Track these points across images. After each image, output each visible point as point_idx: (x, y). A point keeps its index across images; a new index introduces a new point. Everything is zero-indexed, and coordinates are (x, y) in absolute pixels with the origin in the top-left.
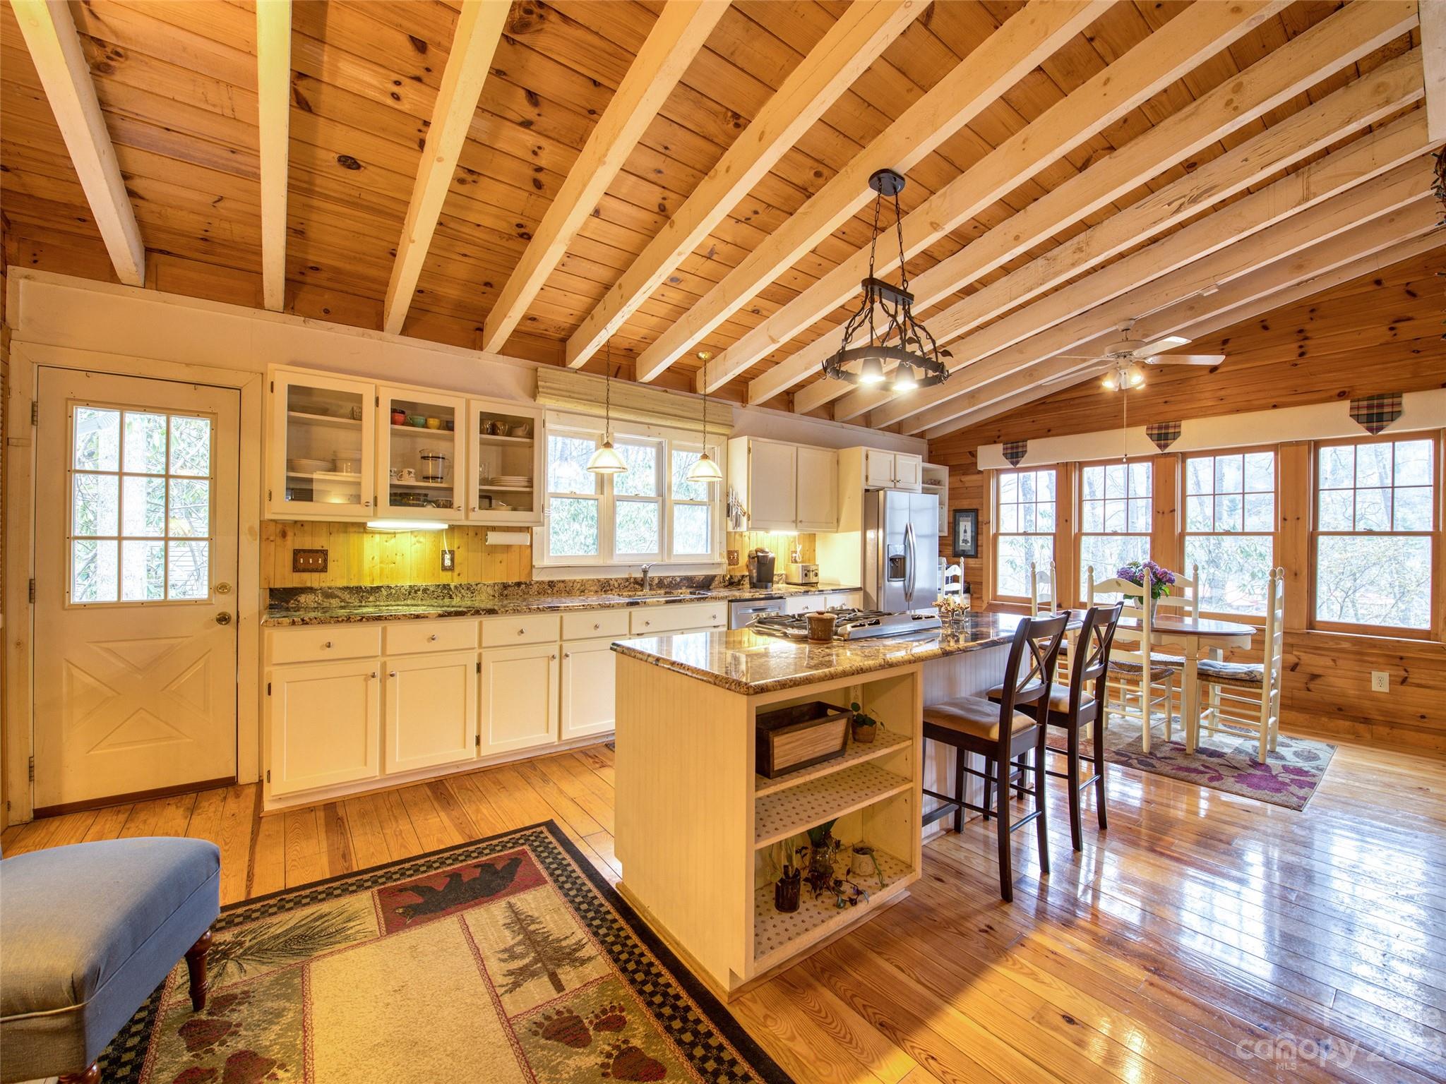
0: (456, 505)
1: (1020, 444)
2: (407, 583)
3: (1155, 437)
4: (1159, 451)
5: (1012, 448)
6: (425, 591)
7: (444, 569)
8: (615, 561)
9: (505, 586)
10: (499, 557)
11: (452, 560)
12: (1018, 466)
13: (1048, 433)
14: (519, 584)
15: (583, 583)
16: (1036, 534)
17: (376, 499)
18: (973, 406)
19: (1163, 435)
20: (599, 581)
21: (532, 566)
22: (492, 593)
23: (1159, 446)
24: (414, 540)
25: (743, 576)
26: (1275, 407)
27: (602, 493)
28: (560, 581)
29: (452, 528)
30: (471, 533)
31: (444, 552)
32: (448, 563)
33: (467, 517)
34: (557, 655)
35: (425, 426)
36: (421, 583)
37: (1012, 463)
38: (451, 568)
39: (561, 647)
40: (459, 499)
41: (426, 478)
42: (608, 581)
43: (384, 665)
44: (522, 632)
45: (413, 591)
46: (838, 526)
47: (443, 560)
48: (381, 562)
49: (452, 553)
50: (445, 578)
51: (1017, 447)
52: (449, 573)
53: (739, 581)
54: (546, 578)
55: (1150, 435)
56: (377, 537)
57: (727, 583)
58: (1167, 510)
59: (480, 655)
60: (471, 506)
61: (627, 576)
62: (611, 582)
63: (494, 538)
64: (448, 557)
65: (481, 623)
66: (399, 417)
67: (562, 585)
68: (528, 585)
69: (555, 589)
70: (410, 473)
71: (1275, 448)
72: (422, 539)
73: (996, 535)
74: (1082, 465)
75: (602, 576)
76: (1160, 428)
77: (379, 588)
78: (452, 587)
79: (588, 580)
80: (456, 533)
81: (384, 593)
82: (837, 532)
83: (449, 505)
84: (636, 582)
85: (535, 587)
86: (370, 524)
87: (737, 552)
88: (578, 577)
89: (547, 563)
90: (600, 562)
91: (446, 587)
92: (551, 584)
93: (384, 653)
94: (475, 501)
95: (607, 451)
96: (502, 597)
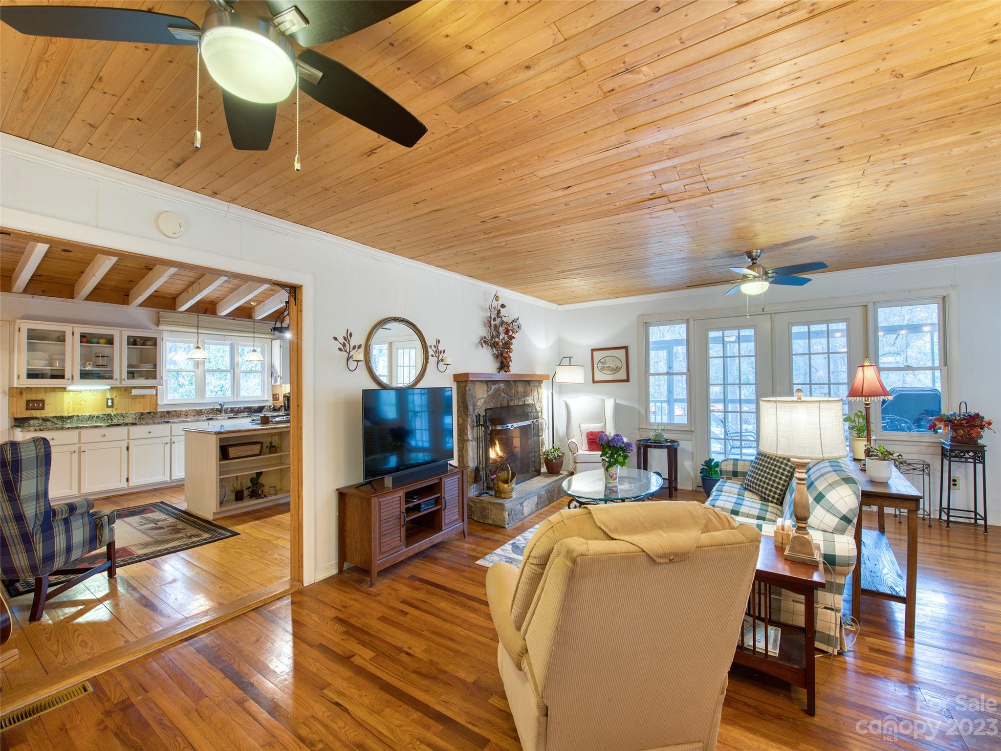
0: (115, 378)
2: (88, 414)
6: (98, 417)
7: (108, 407)
8: (206, 401)
9: (142, 414)
10: (138, 400)
11: (112, 402)
14: (150, 413)
15: (186, 411)
17: (73, 376)
20: (196, 410)
21: (157, 404)
22: (135, 417)
24: (91, 394)
25: (282, 406)
27: (198, 368)
28: (173, 411)
29: (112, 388)
30: (124, 390)
31: (108, 399)
32: (110, 404)
33: (121, 383)
34: (169, 442)
35: (98, 343)
36: (96, 413)
38: (112, 406)
39: (171, 439)
40: (116, 375)
41: (98, 366)
42: (201, 410)
43: (80, 448)
44: (150, 432)
45: (91, 417)
47: (107, 403)
48: (73, 404)
49: (112, 399)
50: (109, 411)
52: (111, 409)
53: (279, 408)
54: (165, 410)
56: (71, 393)
57: (272, 410)
59: (128, 443)
60: (123, 378)
61: (212, 408)
62: (203, 411)
63: (135, 392)
64: (110, 401)
65: (128, 429)
66: (85, 340)
67: (174, 413)
68: (155, 413)
69: (171, 415)
70: (90, 364)
72: (96, 394)
75: (197, 408)
77: (72, 416)
78: (113, 415)
79: (190, 410)
80: (114, 390)
81: (75, 418)
83: (111, 378)
84: (217, 410)
85: (159, 414)
86: (68, 388)
87: (278, 394)
88: (184, 409)
89: (165, 402)
90: (197, 401)
91: (109, 415)
92: (168, 412)
93: (80, 442)
94: (125, 375)
95: (198, 350)
96: (140, 418)
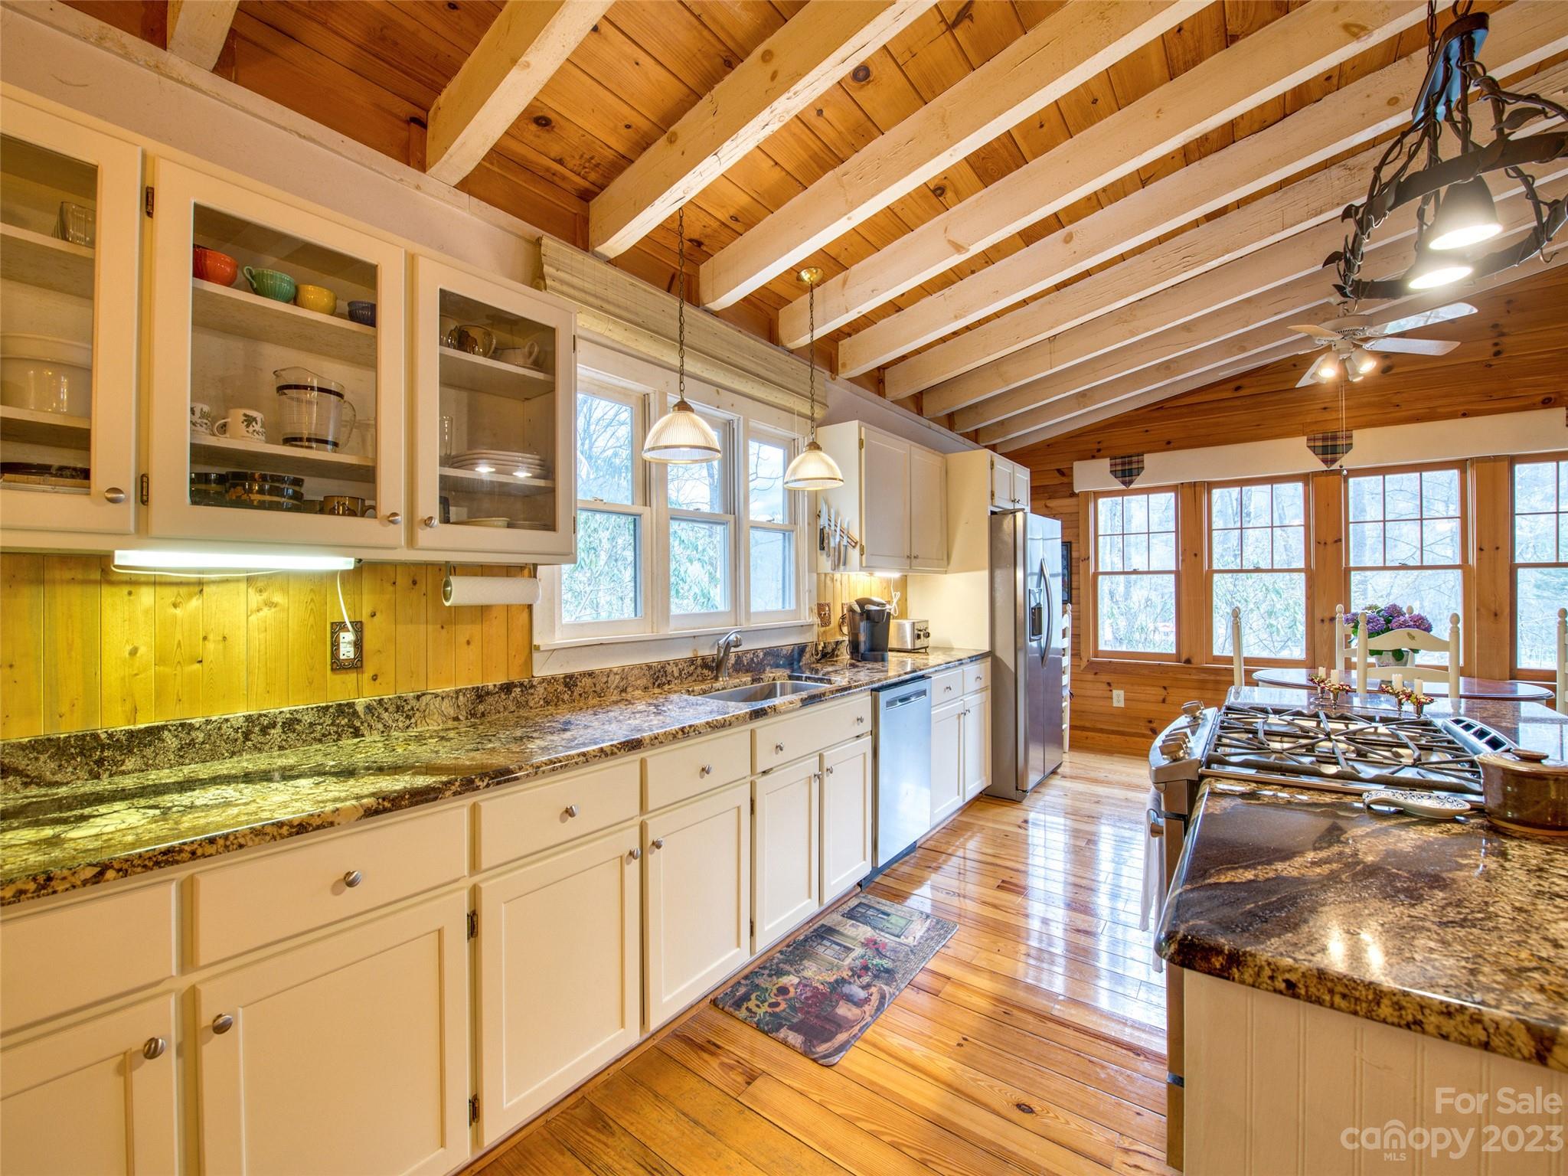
0: (385, 506)
1: (1135, 459)
2: (239, 713)
3: (1320, 450)
4: (1324, 467)
5: (1123, 464)
6: (290, 724)
7: (338, 666)
8: (671, 631)
9: (481, 695)
10: (465, 631)
11: (358, 645)
12: (1132, 486)
13: (1168, 445)
14: (507, 688)
15: (624, 673)
16: (1149, 572)
17: (143, 482)
18: (1084, 407)
19: (1329, 448)
20: (649, 667)
21: (532, 648)
22: (452, 712)
23: (1325, 461)
24: (255, 599)
25: (837, 643)
26: (1464, 415)
27: (646, 502)
28: (584, 674)
29: (362, 567)
30: (403, 581)
31: (338, 627)
32: (347, 651)
33: (411, 542)
34: (637, 849)
35: (295, 300)
36: (280, 707)
37: (1124, 483)
38: (356, 665)
39: (643, 828)
40: (390, 492)
41: (291, 441)
42: (663, 667)
43: (190, 1000)
44: (569, 812)
45: (257, 729)
46: (948, 563)
47: (335, 645)
48: (160, 660)
49: (358, 627)
50: (342, 689)
51: (1130, 463)
52: (351, 677)
53: (834, 650)
54: (560, 671)
55: (1313, 449)
56: (146, 596)
58: (1330, 540)
59: (475, 893)
60: (422, 513)
61: (689, 654)
62: (669, 669)
63: (463, 591)
64: (347, 638)
65: (475, 810)
66: (220, 261)
67: (587, 681)
68: (527, 687)
69: (577, 691)
70: (249, 421)
71: (1461, 465)
72: (278, 598)
73: (1096, 574)
74: (1210, 486)
75: (653, 659)
76: (1324, 439)
77: (154, 732)
78: (360, 709)
79: (633, 668)
80: (367, 583)
81: (171, 741)
82: (946, 572)
83: (362, 507)
84: (705, 665)
85: (541, 690)
87: (828, 605)
88: (614, 664)
89: (560, 639)
90: (647, 634)
91: (345, 710)
92: (570, 681)
93: (188, 962)
94: (429, 503)
95: (683, 417)
96: (472, 714)
